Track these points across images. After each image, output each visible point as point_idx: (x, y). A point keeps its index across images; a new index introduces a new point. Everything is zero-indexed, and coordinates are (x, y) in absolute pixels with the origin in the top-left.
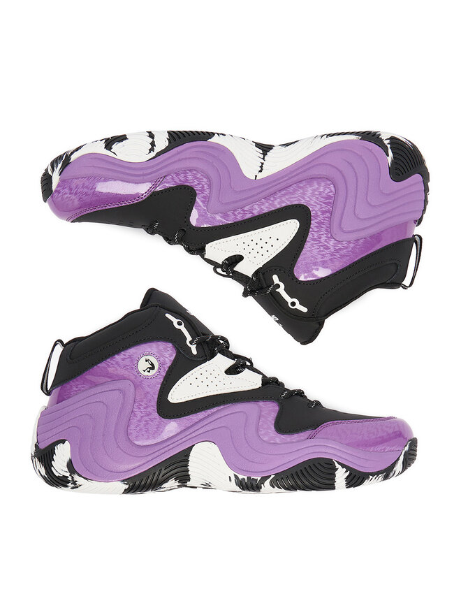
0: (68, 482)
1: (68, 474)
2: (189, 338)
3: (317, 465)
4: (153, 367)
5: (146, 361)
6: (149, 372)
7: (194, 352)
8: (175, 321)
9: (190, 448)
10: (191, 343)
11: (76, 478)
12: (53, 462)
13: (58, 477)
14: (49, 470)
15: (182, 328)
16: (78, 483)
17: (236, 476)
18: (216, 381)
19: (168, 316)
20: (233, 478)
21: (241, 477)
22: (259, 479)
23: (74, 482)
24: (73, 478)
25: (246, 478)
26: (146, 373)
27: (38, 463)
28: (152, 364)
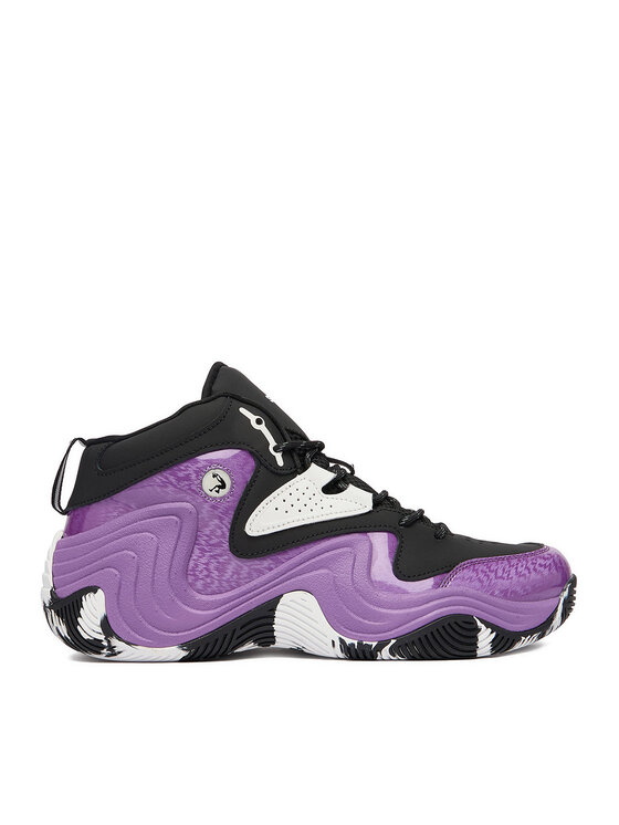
0: (103, 647)
1: (102, 637)
2: (272, 443)
3: (454, 626)
4: (223, 486)
5: (214, 476)
6: (218, 492)
7: (280, 462)
8: (253, 418)
9: (277, 600)
10: (275, 449)
11: (115, 642)
12: (79, 619)
13: (88, 641)
14: (73, 630)
15: (263, 428)
16: (117, 650)
17: (342, 641)
18: (311, 504)
19: (242, 410)
20: (338, 643)
21: (348, 641)
22: (374, 644)
23: (111, 648)
24: (109, 642)
25: (356, 642)
26: (214, 494)
27: (56, 618)
28: (222, 481)
